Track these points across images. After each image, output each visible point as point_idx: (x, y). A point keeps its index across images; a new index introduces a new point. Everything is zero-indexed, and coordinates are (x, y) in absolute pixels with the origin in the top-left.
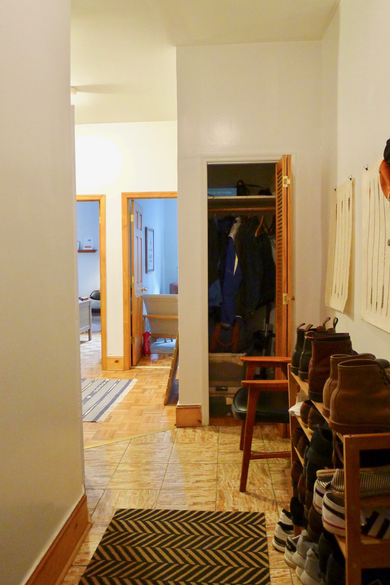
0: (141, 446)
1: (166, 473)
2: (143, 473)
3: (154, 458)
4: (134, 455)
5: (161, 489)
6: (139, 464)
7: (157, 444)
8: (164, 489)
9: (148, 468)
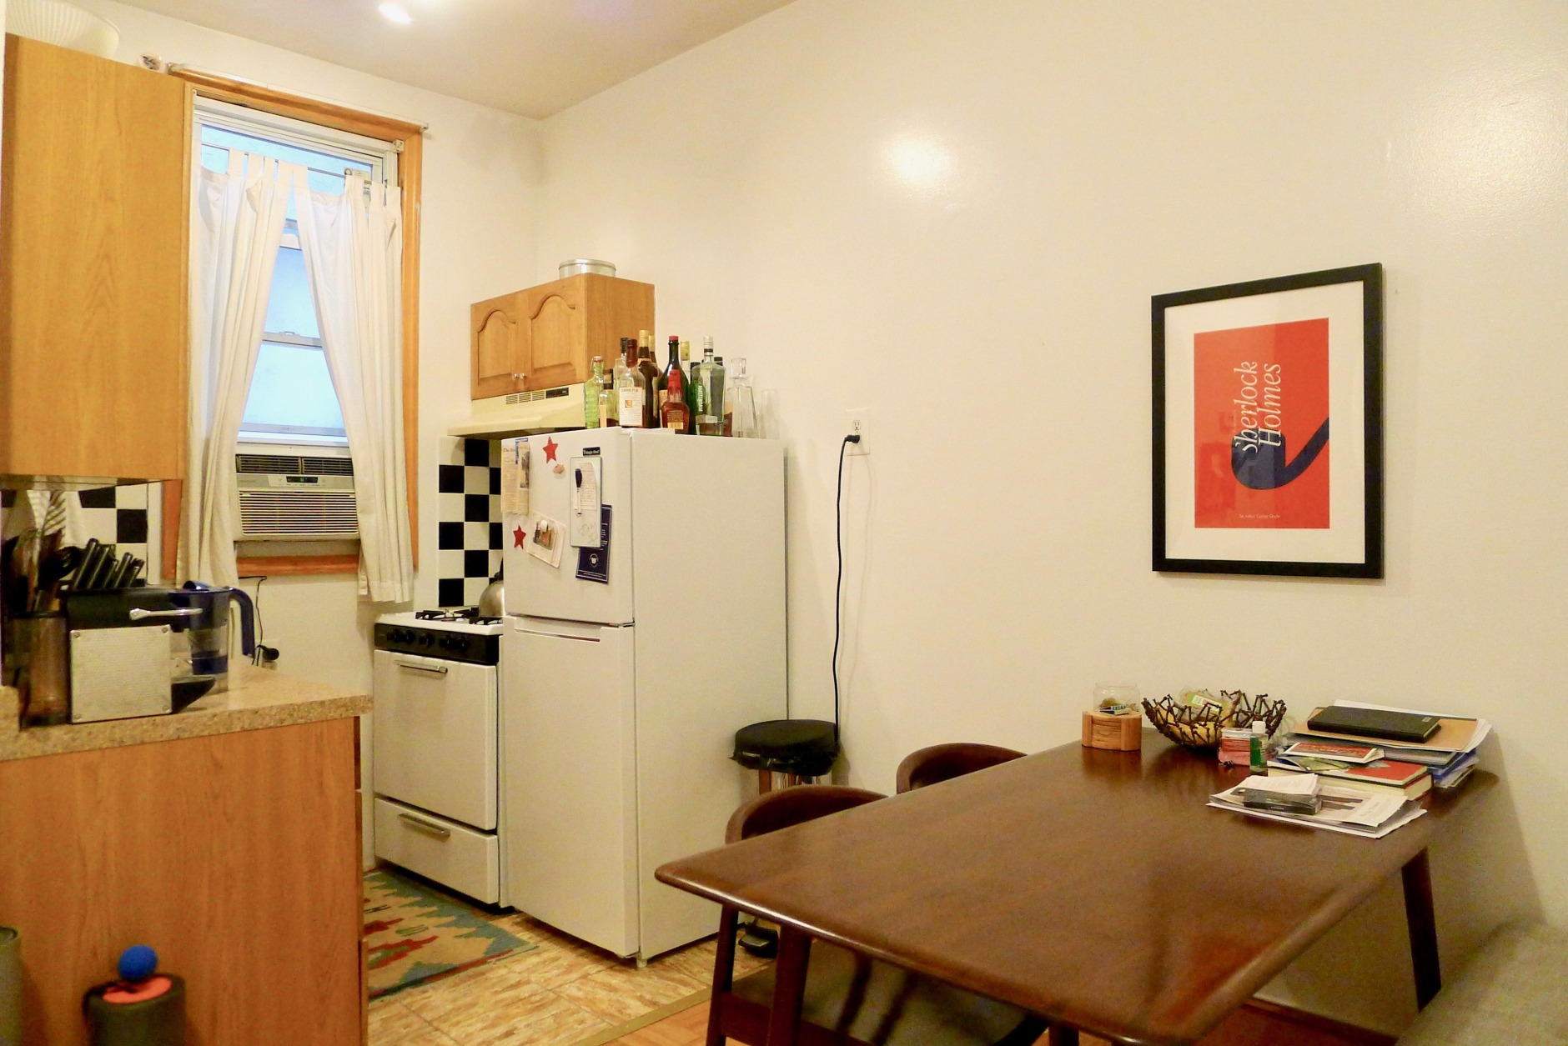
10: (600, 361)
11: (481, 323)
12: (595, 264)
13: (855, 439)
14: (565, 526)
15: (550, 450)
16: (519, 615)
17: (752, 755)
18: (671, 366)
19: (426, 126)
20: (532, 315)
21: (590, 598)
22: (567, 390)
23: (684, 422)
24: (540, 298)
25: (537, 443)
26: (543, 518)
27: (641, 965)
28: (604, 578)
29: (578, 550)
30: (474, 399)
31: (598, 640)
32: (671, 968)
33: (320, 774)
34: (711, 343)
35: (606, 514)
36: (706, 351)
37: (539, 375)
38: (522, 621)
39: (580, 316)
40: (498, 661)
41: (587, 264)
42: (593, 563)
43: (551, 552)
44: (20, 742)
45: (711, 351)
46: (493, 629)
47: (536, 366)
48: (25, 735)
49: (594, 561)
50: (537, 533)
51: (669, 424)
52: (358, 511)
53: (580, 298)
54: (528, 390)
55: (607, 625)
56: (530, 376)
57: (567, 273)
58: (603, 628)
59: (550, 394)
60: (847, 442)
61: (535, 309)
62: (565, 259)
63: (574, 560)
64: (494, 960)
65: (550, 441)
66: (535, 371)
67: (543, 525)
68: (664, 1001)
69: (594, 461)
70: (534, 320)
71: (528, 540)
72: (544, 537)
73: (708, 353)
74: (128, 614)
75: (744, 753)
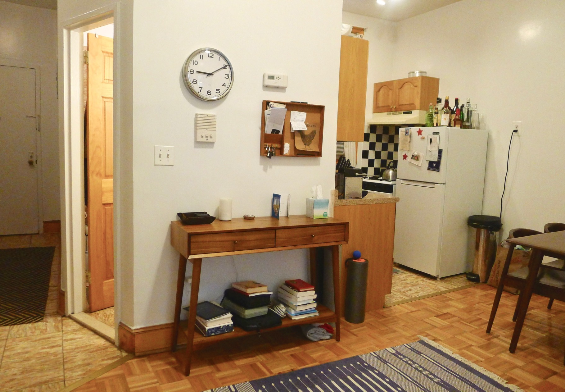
0: (44, 379)
1: (3, 354)
2: (29, 349)
3: (21, 366)
4: (48, 364)
5: (7, 339)
6: (37, 356)
7: (22, 387)
8: (3, 340)
9: (25, 355)
10: (432, 105)
11: (378, 89)
12: (421, 72)
13: (516, 131)
14: (424, 154)
15: (420, 132)
16: (402, 179)
17: (476, 224)
18: (455, 107)
19: (366, 28)
20: (399, 88)
21: (433, 176)
22: (412, 112)
23: (461, 124)
24: (403, 83)
25: (414, 130)
26: (415, 152)
27: (438, 279)
28: (439, 170)
29: (428, 162)
30: (374, 113)
31: (434, 188)
32: (447, 281)
33: (388, 216)
34: (469, 100)
35: (440, 152)
36: (467, 103)
37: (400, 107)
38: (403, 181)
39: (419, 89)
40: (393, 192)
41: (418, 72)
42: (434, 166)
43: (418, 162)
44: (339, 202)
45: (469, 102)
46: (392, 183)
47: (400, 104)
48: (339, 200)
49: (434, 165)
50: (413, 156)
51: (456, 125)
52: (344, 146)
53: (419, 84)
54: (396, 111)
55: (437, 183)
56: (397, 107)
57: (411, 76)
58: (436, 184)
59: (404, 113)
60: (514, 132)
61: (400, 86)
62: (412, 71)
63: (427, 164)
64: (394, 274)
65: (420, 130)
66: (400, 105)
67: (416, 154)
68: (450, 288)
69: (437, 136)
70: (400, 90)
71: (409, 158)
72: (416, 157)
73: (468, 103)
74: (355, 174)
75: (473, 223)
